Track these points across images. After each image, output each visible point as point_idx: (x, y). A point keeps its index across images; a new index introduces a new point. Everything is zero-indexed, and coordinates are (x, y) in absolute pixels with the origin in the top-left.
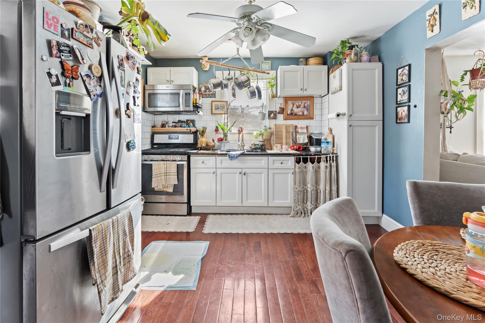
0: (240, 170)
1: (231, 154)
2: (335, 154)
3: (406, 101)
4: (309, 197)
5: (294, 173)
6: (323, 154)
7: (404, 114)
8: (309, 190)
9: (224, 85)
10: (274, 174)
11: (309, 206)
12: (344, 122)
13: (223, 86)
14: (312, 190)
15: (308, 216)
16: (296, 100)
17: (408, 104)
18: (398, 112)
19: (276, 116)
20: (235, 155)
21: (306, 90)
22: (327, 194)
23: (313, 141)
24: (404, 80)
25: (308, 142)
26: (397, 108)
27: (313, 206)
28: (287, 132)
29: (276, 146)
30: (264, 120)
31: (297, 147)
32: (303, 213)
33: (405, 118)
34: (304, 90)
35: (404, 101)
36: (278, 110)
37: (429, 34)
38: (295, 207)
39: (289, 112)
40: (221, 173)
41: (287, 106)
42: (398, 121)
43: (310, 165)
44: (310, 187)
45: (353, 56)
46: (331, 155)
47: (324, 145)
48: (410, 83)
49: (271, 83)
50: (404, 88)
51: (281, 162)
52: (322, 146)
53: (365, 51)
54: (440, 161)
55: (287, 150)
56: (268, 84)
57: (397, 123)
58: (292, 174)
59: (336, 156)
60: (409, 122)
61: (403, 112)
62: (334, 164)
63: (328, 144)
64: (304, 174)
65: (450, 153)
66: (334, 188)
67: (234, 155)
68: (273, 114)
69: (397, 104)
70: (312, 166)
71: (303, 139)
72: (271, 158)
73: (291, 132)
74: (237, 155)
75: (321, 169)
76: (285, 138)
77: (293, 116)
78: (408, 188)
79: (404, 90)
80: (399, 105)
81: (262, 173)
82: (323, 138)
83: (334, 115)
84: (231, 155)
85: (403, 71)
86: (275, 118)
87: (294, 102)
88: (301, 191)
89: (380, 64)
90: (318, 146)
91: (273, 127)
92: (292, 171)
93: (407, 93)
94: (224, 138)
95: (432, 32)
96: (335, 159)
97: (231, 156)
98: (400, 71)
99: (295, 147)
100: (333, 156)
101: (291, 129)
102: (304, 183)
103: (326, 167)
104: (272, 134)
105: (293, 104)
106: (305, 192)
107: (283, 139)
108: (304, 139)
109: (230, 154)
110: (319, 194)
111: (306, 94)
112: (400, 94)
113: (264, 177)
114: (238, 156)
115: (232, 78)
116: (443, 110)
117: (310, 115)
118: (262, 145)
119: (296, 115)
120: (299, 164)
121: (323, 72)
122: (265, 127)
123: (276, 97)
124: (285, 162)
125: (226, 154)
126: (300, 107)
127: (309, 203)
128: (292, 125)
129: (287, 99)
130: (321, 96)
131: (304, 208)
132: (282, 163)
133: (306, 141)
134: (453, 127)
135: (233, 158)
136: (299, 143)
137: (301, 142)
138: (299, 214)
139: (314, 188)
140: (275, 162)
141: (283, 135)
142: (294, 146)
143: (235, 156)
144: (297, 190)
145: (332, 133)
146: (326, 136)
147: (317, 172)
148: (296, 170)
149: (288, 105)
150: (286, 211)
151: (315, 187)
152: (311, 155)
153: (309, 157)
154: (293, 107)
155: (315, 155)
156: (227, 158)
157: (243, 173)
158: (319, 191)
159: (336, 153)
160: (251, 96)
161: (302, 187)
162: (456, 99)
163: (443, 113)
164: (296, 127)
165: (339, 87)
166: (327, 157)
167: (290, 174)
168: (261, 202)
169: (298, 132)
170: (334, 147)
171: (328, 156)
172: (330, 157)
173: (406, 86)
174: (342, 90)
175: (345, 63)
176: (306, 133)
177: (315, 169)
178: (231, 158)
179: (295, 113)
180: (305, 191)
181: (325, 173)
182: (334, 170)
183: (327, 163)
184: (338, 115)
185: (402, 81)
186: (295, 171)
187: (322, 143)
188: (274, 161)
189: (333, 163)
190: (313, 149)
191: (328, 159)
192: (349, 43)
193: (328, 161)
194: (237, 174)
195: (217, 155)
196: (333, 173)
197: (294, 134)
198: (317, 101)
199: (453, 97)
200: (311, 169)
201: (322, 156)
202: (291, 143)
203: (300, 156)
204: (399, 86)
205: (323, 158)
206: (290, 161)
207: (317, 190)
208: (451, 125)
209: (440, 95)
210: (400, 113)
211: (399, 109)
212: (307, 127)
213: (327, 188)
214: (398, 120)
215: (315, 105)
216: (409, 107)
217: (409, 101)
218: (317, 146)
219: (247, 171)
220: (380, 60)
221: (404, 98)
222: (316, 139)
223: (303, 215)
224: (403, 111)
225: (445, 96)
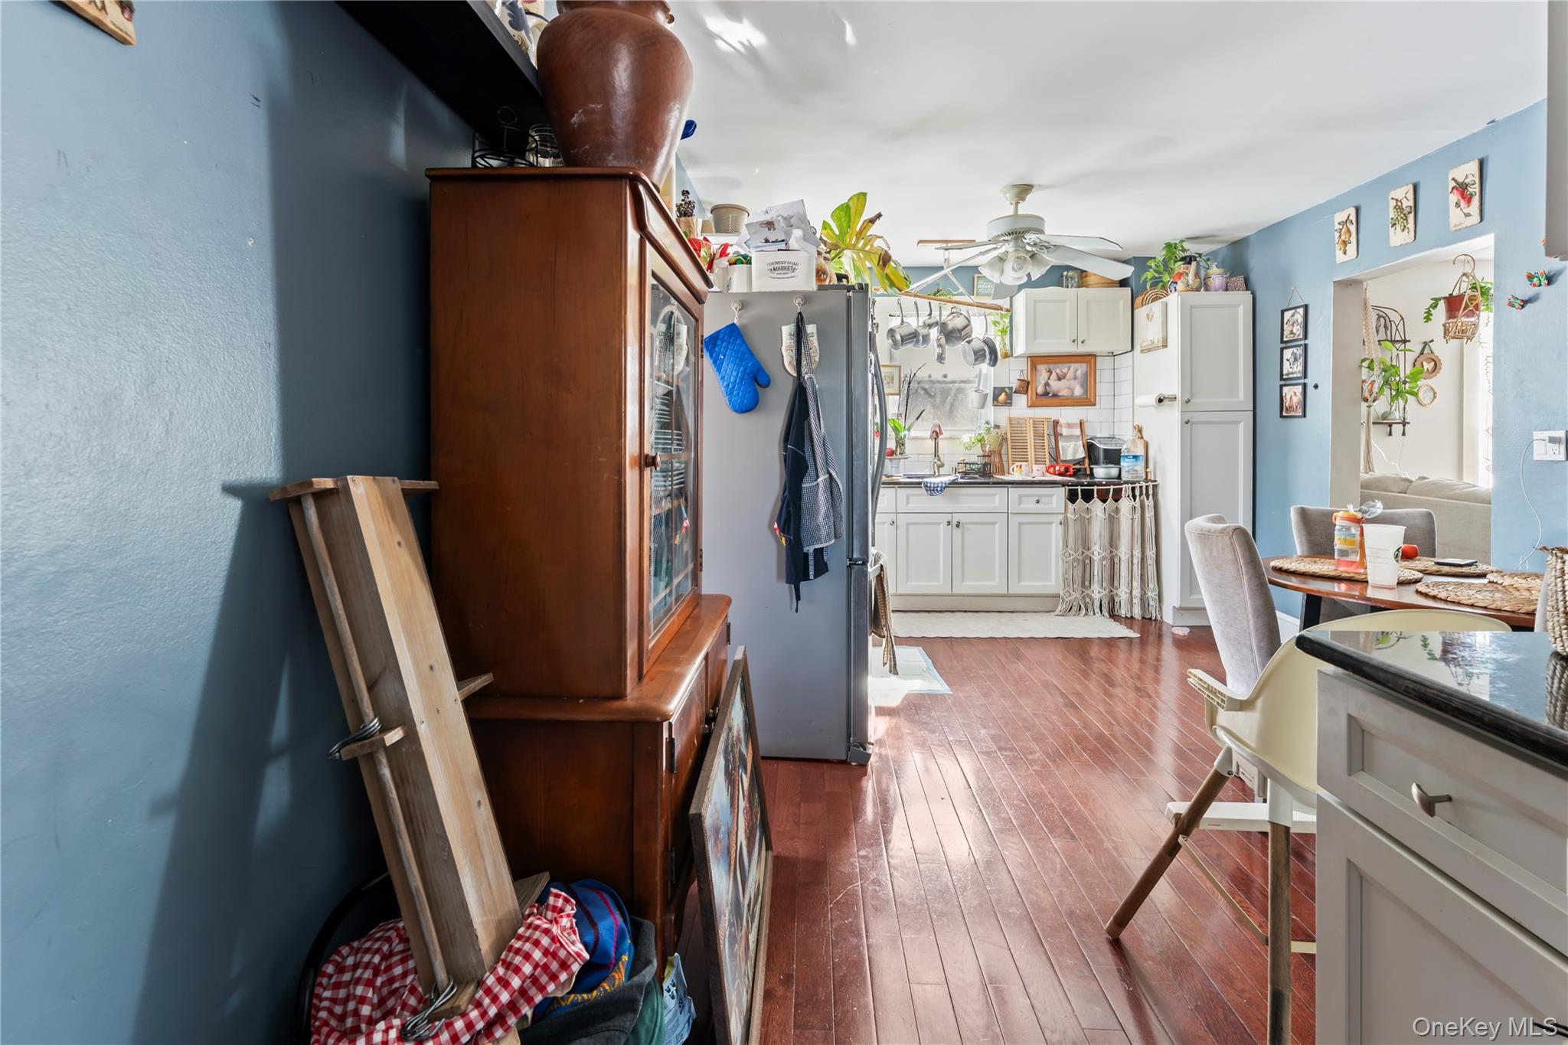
0: (948, 517)
1: (930, 483)
2: (1152, 482)
3: (1299, 375)
4: (1096, 573)
5: (1064, 523)
6: (1126, 483)
7: (1295, 400)
8: (1096, 558)
9: (923, 337)
10: (1020, 524)
11: (1096, 592)
12: (1173, 415)
13: (921, 338)
14: (1104, 558)
15: (1094, 614)
16: (1055, 363)
17: (1302, 381)
18: (1284, 395)
19: (1011, 399)
20: (938, 484)
21: (1083, 342)
22: (1135, 566)
23: (1096, 454)
24: (1295, 334)
25: (1084, 458)
26: (1281, 387)
27: (1104, 593)
28: (1038, 435)
29: (1017, 466)
30: (983, 408)
31: (1062, 469)
32: (1083, 606)
33: (1297, 407)
34: (1080, 342)
35: (1295, 376)
36: (1015, 385)
37: (1340, 257)
38: (1067, 594)
39: (1040, 390)
40: (908, 524)
41: (1036, 376)
42: (1284, 414)
43: (1096, 505)
44: (1097, 552)
45: (1191, 277)
46: (1144, 484)
47: (1128, 462)
48: (1306, 342)
49: (999, 323)
50: (1294, 350)
51: (1037, 499)
52: (1122, 464)
53: (1217, 266)
54: (1361, 492)
55: (1044, 475)
56: (993, 326)
57: (1282, 416)
58: (1061, 524)
59: (1153, 485)
60: (1304, 416)
61: (1293, 396)
62: (1149, 503)
63: (1136, 460)
64: (1084, 524)
65: (1394, 478)
66: (1151, 553)
67: (936, 485)
68: (1003, 394)
69: (1282, 379)
70: (1103, 507)
71: (1073, 451)
72: (1015, 492)
73: (1045, 435)
74: (944, 485)
75: (1121, 514)
76: (1033, 447)
77: (1049, 397)
78: (1294, 517)
79: (1295, 354)
80: (1285, 380)
81: (994, 523)
82: (1124, 447)
83: (1152, 399)
84: (929, 485)
85: (1293, 316)
86: (1009, 403)
87: (1052, 367)
88: (1079, 560)
89: (1248, 295)
90: (1113, 465)
91: (1004, 423)
92: (1061, 517)
93: (1301, 360)
94: (896, 450)
95: (1345, 253)
96: (1151, 492)
97: (930, 487)
98: (1287, 315)
99: (1057, 468)
100: (1147, 487)
101: (1045, 429)
102: (1085, 543)
103: (1134, 508)
104: (1004, 439)
105: (1050, 372)
106: (1086, 563)
107: (1029, 450)
108: (1075, 451)
109: (927, 483)
110: (1117, 567)
111: (1082, 349)
112: (1288, 360)
113: (998, 530)
114: (946, 487)
115: (937, 323)
116: (1367, 394)
117: (1089, 396)
118: (985, 465)
119: (1055, 395)
120: (1074, 503)
121: (1121, 303)
122: (987, 423)
123: (1012, 356)
124: (1042, 500)
125: (920, 483)
126: (1064, 378)
127: (1096, 587)
128: (1048, 419)
129: (1035, 361)
130: (1113, 353)
131: (1084, 598)
132: (1038, 502)
133: (1081, 454)
134: (1409, 423)
135: (933, 490)
136: (1064, 459)
137: (1069, 457)
138: (1074, 609)
139: (1107, 554)
140: (1024, 499)
141: (1028, 441)
142: (1054, 467)
143: (938, 487)
144: (1071, 558)
145: (1142, 438)
146: (1128, 443)
147: (1113, 520)
148: (1068, 515)
149: (1038, 374)
150: (1048, 604)
151: (1108, 551)
152: (1100, 484)
153: (1095, 488)
154: (1049, 379)
155: (1107, 484)
156: (923, 491)
157: (954, 524)
158: (1117, 561)
159: (1153, 479)
160: (976, 360)
161: (1080, 552)
162: (1388, 374)
163: (1366, 400)
164: (1056, 423)
165: (1161, 340)
166: (1133, 489)
167: (1054, 525)
168: (994, 584)
169: (1061, 435)
170: (1147, 466)
171: (1137, 485)
172: (1141, 487)
173: (1299, 346)
174: (1166, 346)
175: (1176, 290)
176: (1078, 437)
177: (1109, 514)
178: (930, 490)
179: (1053, 392)
180: (1087, 561)
181: (1131, 521)
182: (1149, 514)
183: (1135, 501)
184: (1160, 401)
185: (1292, 336)
186: (1066, 518)
187: (1122, 459)
188: (1020, 496)
189: (1148, 499)
190: (1100, 472)
191: (1137, 493)
192: (1184, 250)
193: (1138, 497)
194: (942, 526)
195: (897, 486)
196: (1148, 521)
197: (1053, 438)
198: (1102, 364)
199: (1384, 370)
200: (1100, 514)
201: (1124, 486)
202: (1047, 460)
203: (1077, 486)
204: (1285, 344)
205: (1126, 490)
206: (1054, 497)
207: (1112, 560)
208: (1404, 419)
209: (1361, 367)
210: (1288, 397)
211: (1285, 389)
212: (1081, 423)
213: (1134, 553)
214: (1284, 410)
215: (1098, 372)
216: (1305, 386)
217: (1305, 376)
218: (1109, 465)
219: (963, 518)
220: (1247, 285)
221: (1295, 369)
222: (1105, 450)
223: (1084, 611)
224: (1293, 394)
225: (1371, 368)
